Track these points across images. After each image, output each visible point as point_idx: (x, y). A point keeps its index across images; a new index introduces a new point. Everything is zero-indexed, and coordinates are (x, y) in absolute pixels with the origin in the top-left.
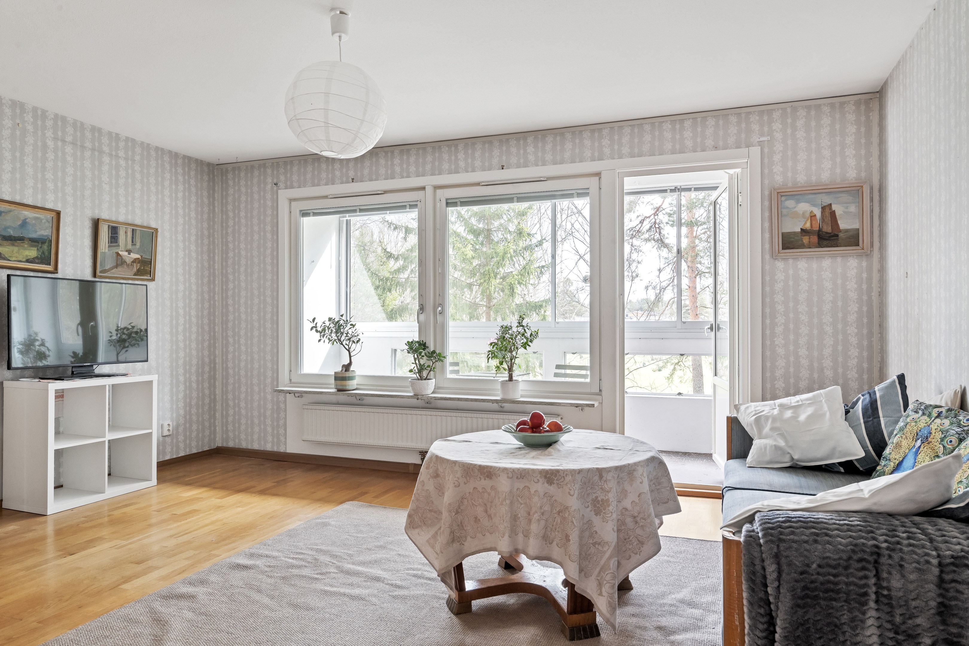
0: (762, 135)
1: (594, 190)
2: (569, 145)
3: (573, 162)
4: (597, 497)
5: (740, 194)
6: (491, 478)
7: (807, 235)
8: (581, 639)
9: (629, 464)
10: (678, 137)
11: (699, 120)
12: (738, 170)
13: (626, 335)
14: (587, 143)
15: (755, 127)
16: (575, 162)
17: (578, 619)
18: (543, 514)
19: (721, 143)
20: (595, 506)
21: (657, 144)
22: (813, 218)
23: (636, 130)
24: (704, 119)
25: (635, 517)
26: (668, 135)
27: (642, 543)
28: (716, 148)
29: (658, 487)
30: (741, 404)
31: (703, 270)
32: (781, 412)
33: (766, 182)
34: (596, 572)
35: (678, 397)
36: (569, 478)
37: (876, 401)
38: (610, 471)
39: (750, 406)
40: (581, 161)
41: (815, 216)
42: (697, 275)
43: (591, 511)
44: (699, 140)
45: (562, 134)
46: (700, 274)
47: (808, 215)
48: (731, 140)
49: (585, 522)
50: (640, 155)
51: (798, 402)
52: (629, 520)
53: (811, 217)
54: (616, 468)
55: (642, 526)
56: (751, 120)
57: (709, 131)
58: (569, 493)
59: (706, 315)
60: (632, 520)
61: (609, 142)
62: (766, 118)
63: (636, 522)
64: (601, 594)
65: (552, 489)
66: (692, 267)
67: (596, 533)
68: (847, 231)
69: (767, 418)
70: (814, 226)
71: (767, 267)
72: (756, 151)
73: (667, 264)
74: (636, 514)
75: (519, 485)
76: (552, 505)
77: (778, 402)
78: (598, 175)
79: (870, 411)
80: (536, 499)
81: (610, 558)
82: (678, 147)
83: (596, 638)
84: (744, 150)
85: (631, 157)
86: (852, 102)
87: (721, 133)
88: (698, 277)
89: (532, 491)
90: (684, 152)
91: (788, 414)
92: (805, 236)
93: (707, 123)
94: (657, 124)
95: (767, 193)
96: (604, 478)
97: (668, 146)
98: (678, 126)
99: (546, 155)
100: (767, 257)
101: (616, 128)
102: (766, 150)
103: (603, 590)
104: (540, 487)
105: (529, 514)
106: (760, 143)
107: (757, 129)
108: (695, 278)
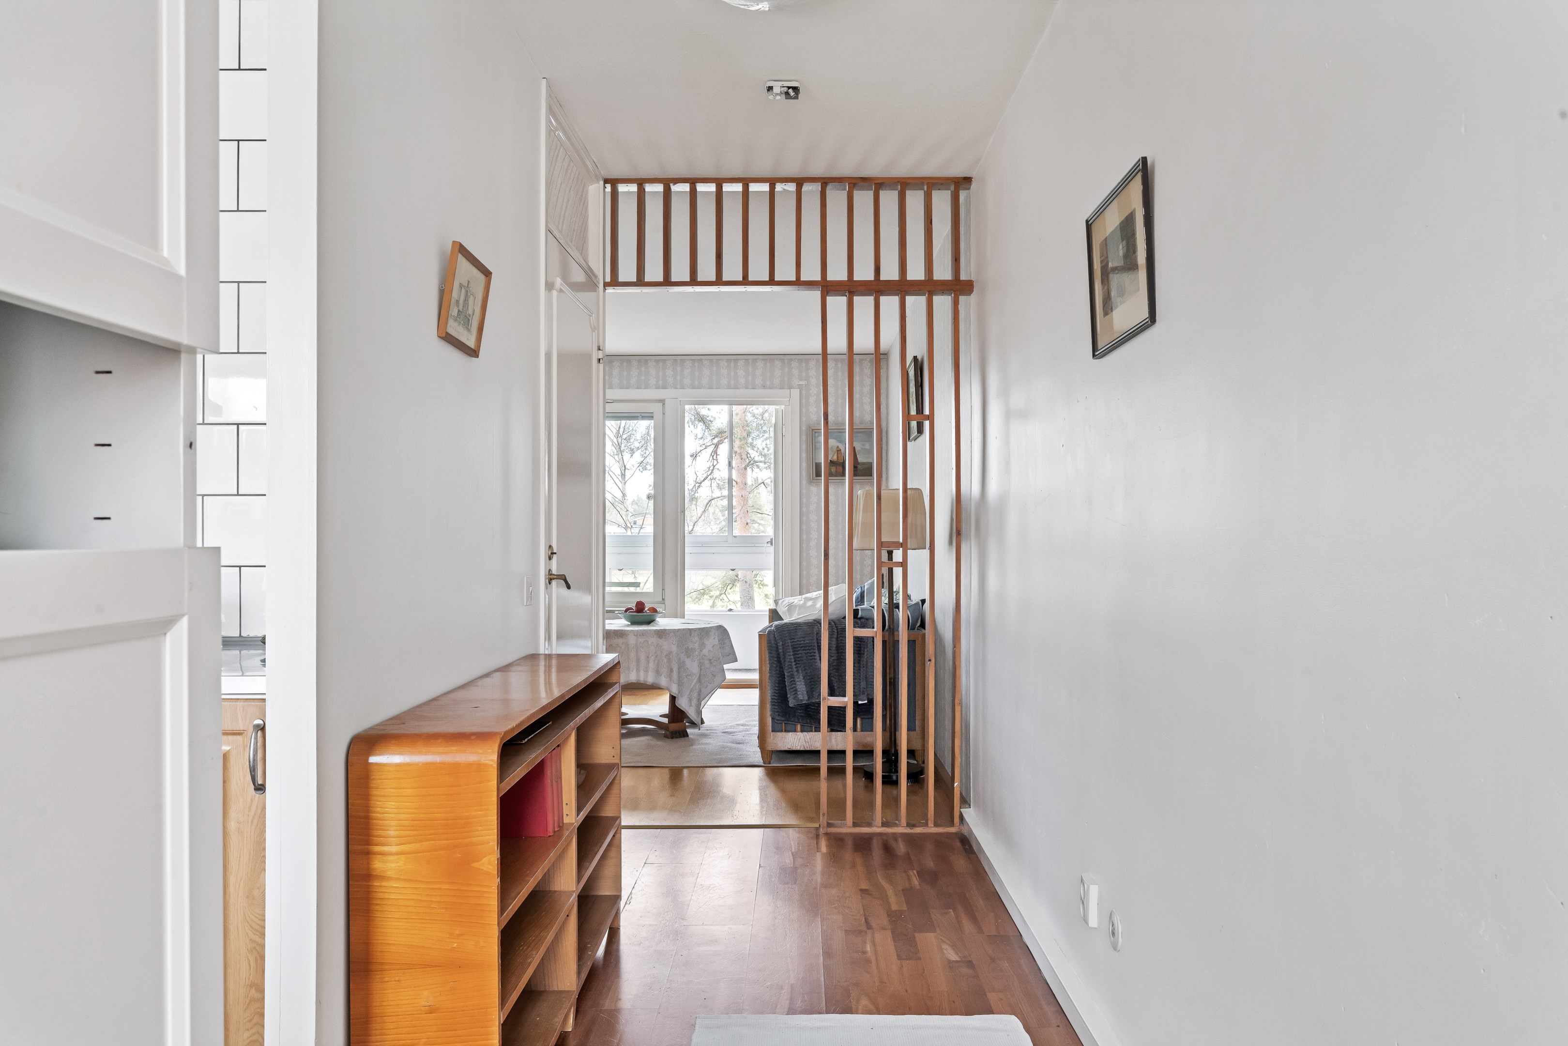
0: (801, 380)
1: (658, 413)
2: (634, 372)
3: (639, 388)
4: (688, 647)
5: (784, 426)
6: (622, 637)
7: (834, 466)
8: (677, 738)
9: (707, 627)
10: (732, 374)
11: (750, 361)
12: (783, 407)
13: (687, 550)
14: (653, 371)
15: (796, 372)
16: (640, 388)
17: (675, 727)
18: (656, 656)
19: (768, 383)
20: (687, 652)
21: (714, 378)
22: (839, 452)
23: (697, 364)
24: (755, 361)
25: (710, 660)
26: (724, 372)
27: (714, 676)
28: (764, 387)
29: (723, 646)
30: (779, 600)
31: (756, 459)
32: (805, 603)
33: (804, 419)
34: (688, 693)
35: (729, 613)
36: (672, 634)
37: (864, 592)
38: (695, 631)
39: (785, 600)
40: (646, 388)
41: (840, 450)
42: (748, 465)
43: (685, 655)
44: (750, 378)
45: (629, 361)
46: (752, 463)
47: (835, 449)
48: (777, 381)
49: (681, 662)
50: (700, 387)
51: (817, 595)
52: (707, 662)
53: (837, 451)
54: (700, 629)
55: (715, 665)
56: (792, 366)
57: (759, 372)
58: (672, 643)
59: (762, 522)
60: (708, 662)
61: (672, 373)
62: (804, 365)
63: (711, 663)
64: (691, 706)
65: (661, 642)
66: (740, 453)
67: (688, 669)
68: (863, 464)
69: (796, 606)
70: (839, 458)
71: (804, 491)
72: (796, 392)
73: (704, 447)
74: (711, 658)
75: (641, 640)
76: (662, 652)
77: (804, 596)
78: (662, 402)
79: (860, 598)
80: (652, 648)
81: (696, 683)
82: (732, 383)
83: (686, 738)
84: (787, 391)
85: (692, 388)
86: (868, 360)
87: (768, 374)
88: (749, 469)
89: (650, 643)
90: (737, 388)
91: (810, 603)
92: (832, 466)
93: (757, 364)
94: (714, 361)
95: (804, 428)
96: (693, 635)
97: (724, 381)
98: (732, 365)
99: (613, 379)
100: (804, 482)
101: (679, 361)
102: (804, 392)
103: (692, 702)
104: (653, 640)
105: (648, 657)
106: (800, 387)
107: (797, 374)
108: (746, 469)
